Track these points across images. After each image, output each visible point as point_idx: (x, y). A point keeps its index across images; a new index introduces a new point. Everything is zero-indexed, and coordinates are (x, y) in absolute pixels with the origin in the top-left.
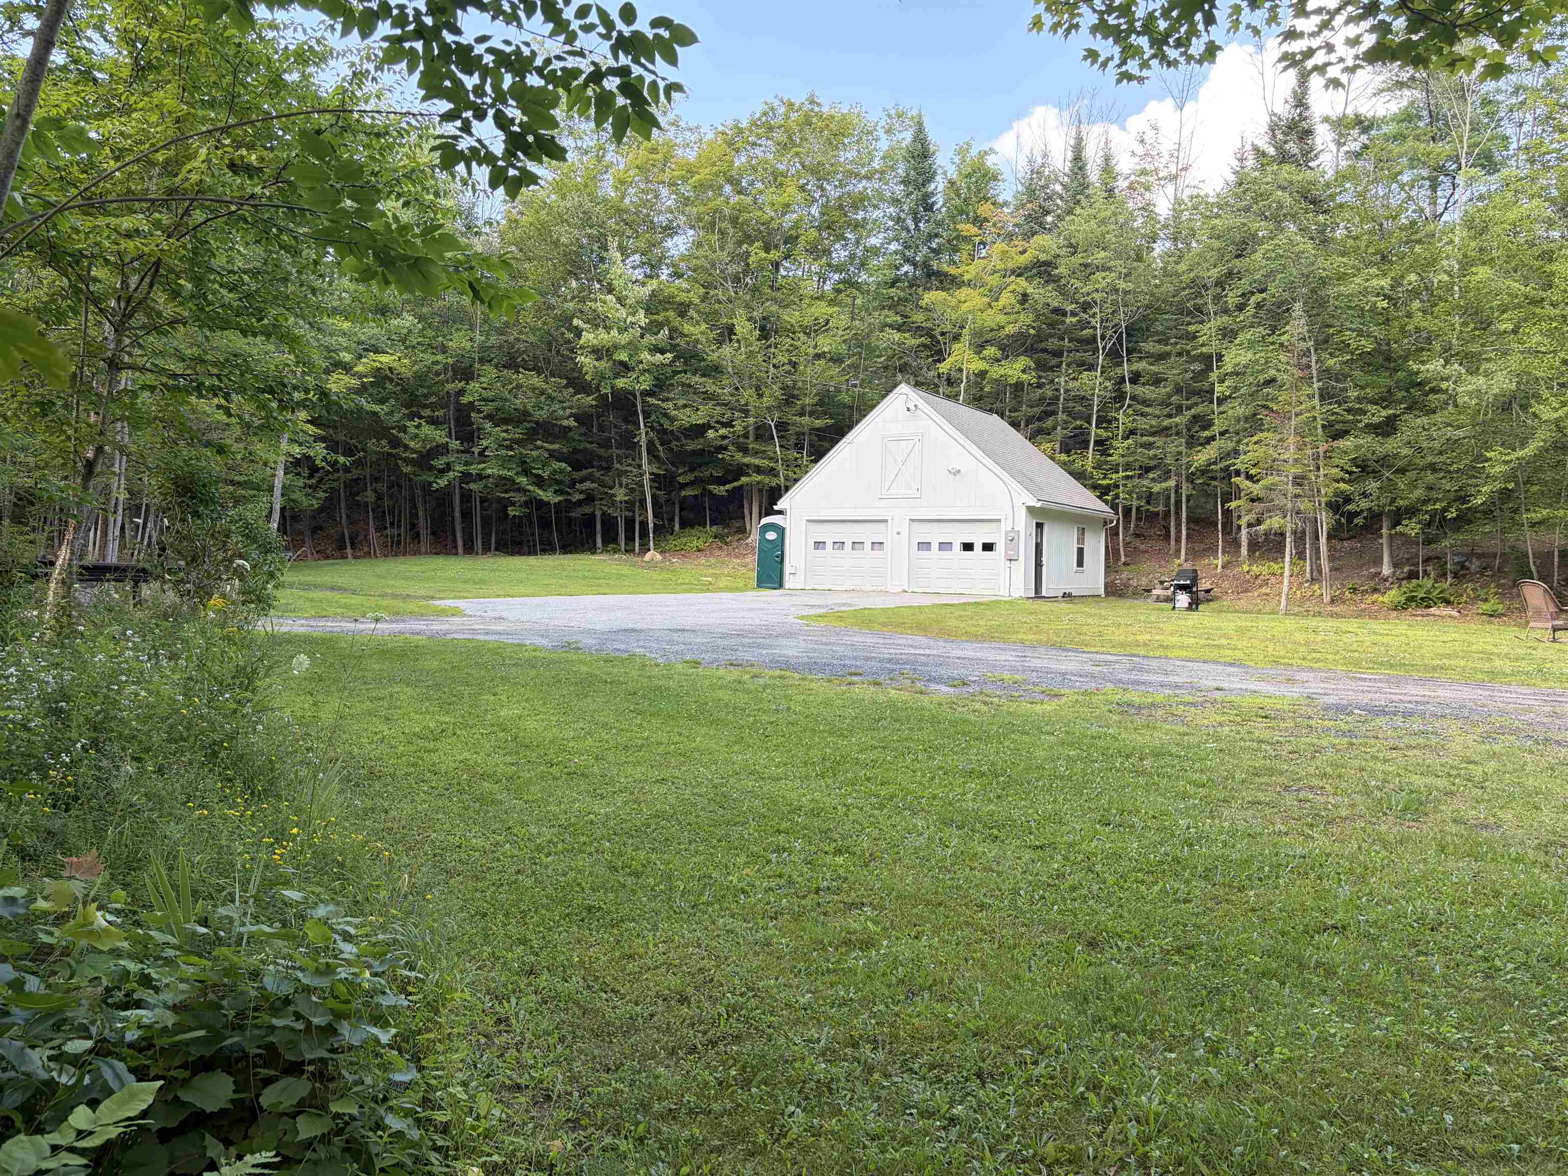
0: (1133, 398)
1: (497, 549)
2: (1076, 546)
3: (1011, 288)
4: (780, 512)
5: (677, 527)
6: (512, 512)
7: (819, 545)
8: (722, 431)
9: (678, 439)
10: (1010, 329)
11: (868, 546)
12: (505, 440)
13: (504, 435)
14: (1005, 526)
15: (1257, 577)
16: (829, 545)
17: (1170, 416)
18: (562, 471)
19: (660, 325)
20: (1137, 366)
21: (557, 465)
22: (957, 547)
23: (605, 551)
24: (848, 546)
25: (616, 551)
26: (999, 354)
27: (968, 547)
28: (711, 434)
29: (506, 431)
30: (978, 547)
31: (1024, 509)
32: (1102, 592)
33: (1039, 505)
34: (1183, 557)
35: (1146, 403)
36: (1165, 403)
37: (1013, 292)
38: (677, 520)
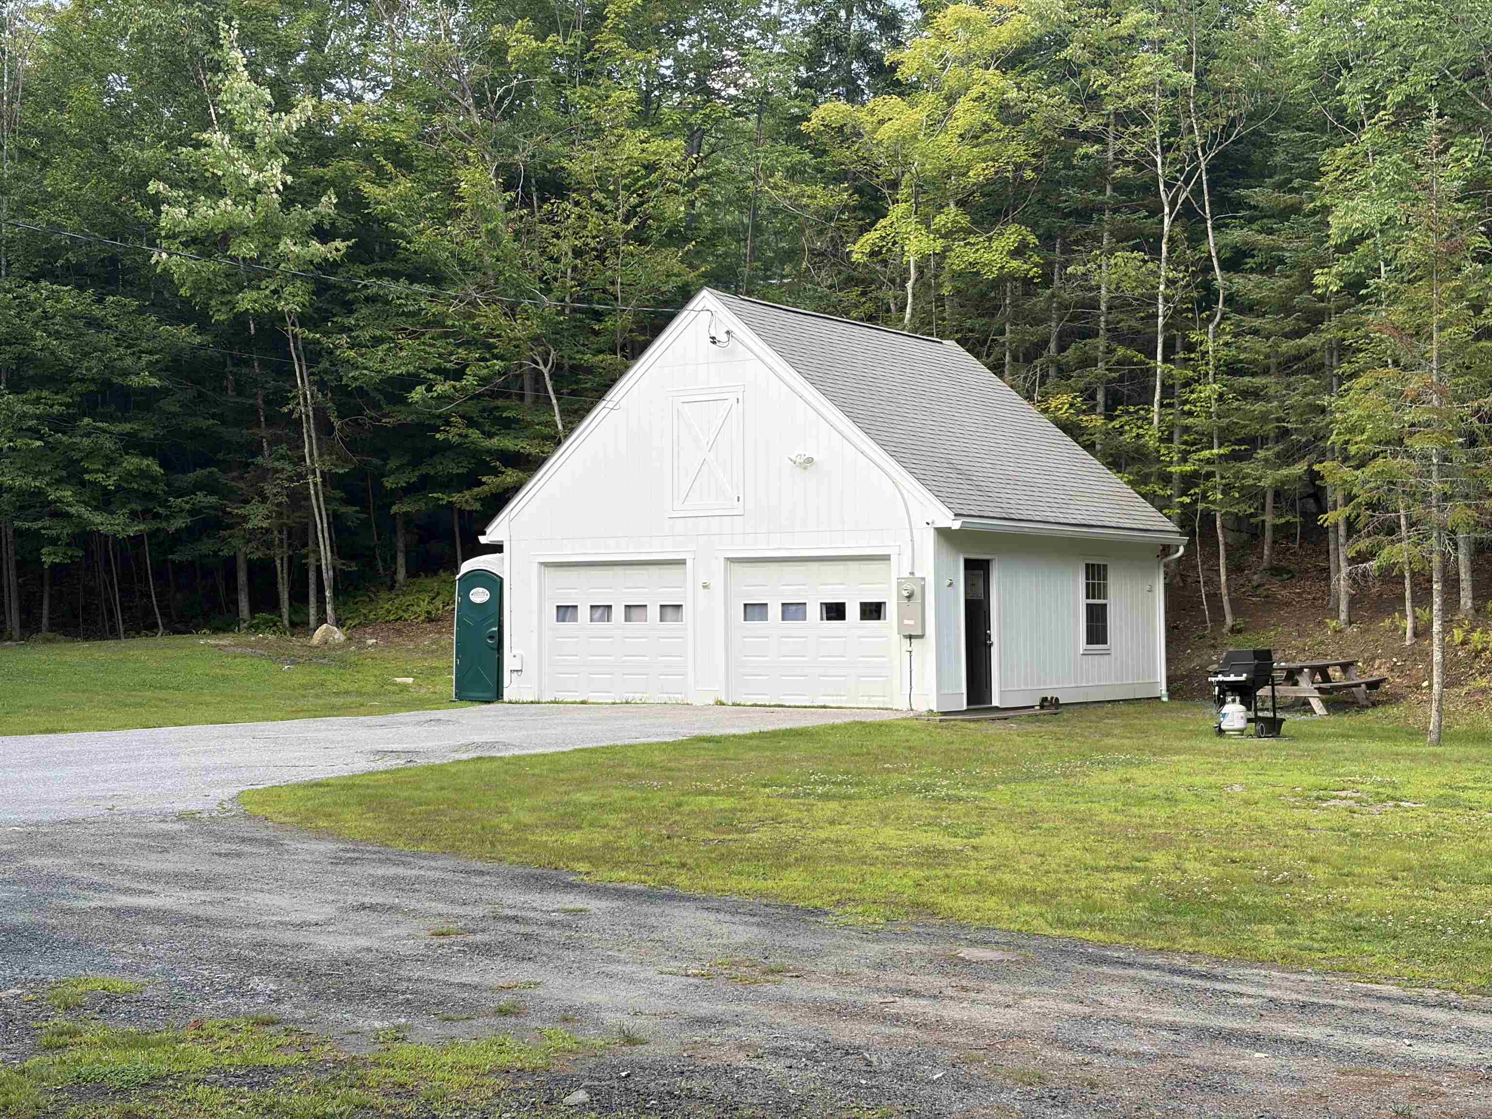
0: (1230, 300)
1: (53, 627)
2: (1082, 602)
3: (974, 92)
4: (497, 548)
5: (401, 575)
6: (48, 557)
7: (565, 612)
8: (442, 387)
9: (376, 406)
10: (978, 173)
11: (654, 612)
12: (24, 416)
13: (29, 409)
14: (899, 568)
15: (1478, 654)
16: (584, 612)
17: (1298, 334)
18: (144, 474)
19: (318, 187)
20: (1237, 235)
21: (132, 462)
22: (814, 611)
23: (254, 628)
24: (618, 613)
25: (272, 625)
26: (965, 221)
27: (835, 611)
28: (418, 394)
29: (37, 401)
30: (853, 611)
31: (932, 532)
32: (1162, 689)
33: (956, 525)
34: (1343, 616)
35: (1249, 308)
36: (1286, 309)
37: (981, 98)
38: (401, 560)
